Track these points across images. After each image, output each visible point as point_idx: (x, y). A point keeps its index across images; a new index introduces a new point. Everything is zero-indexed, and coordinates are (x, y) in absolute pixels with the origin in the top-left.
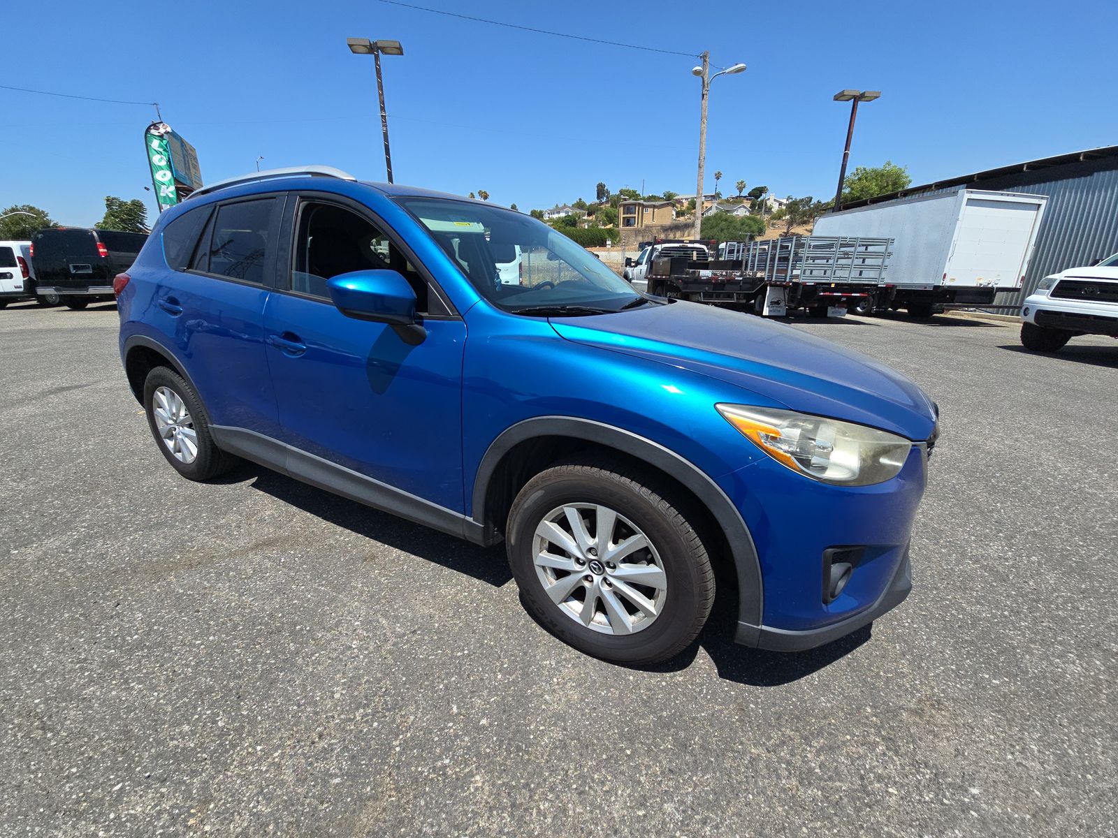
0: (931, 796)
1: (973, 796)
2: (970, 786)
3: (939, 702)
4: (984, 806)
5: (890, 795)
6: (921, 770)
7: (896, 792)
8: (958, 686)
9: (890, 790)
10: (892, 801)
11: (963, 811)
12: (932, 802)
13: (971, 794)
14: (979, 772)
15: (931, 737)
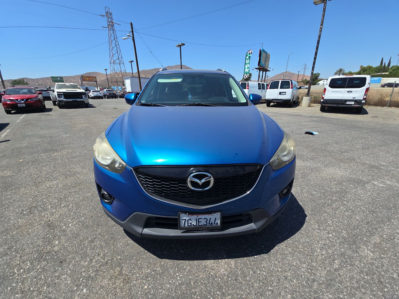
0: (84, 275)
1: (83, 290)
2: (87, 289)
3: (128, 282)
4: (78, 293)
5: (85, 263)
6: (94, 273)
7: (85, 264)
8: (140, 293)
9: (86, 263)
10: (83, 263)
11: (77, 285)
12: (81, 275)
13: (84, 289)
14: (93, 294)
15: (109, 277)
